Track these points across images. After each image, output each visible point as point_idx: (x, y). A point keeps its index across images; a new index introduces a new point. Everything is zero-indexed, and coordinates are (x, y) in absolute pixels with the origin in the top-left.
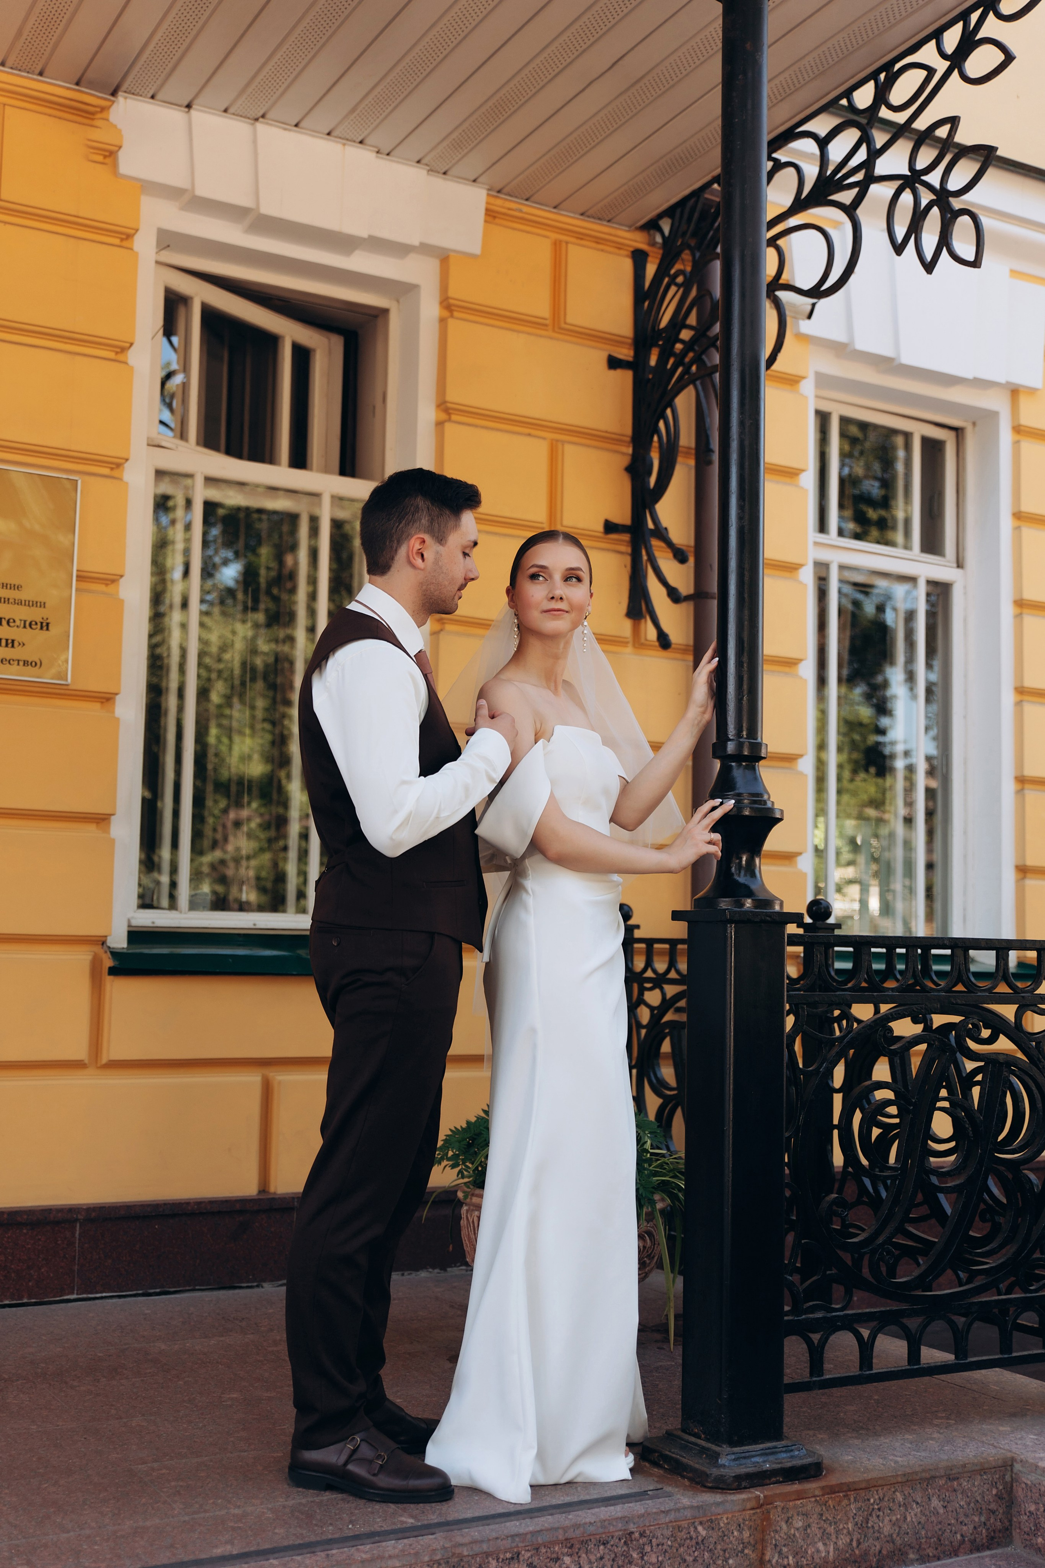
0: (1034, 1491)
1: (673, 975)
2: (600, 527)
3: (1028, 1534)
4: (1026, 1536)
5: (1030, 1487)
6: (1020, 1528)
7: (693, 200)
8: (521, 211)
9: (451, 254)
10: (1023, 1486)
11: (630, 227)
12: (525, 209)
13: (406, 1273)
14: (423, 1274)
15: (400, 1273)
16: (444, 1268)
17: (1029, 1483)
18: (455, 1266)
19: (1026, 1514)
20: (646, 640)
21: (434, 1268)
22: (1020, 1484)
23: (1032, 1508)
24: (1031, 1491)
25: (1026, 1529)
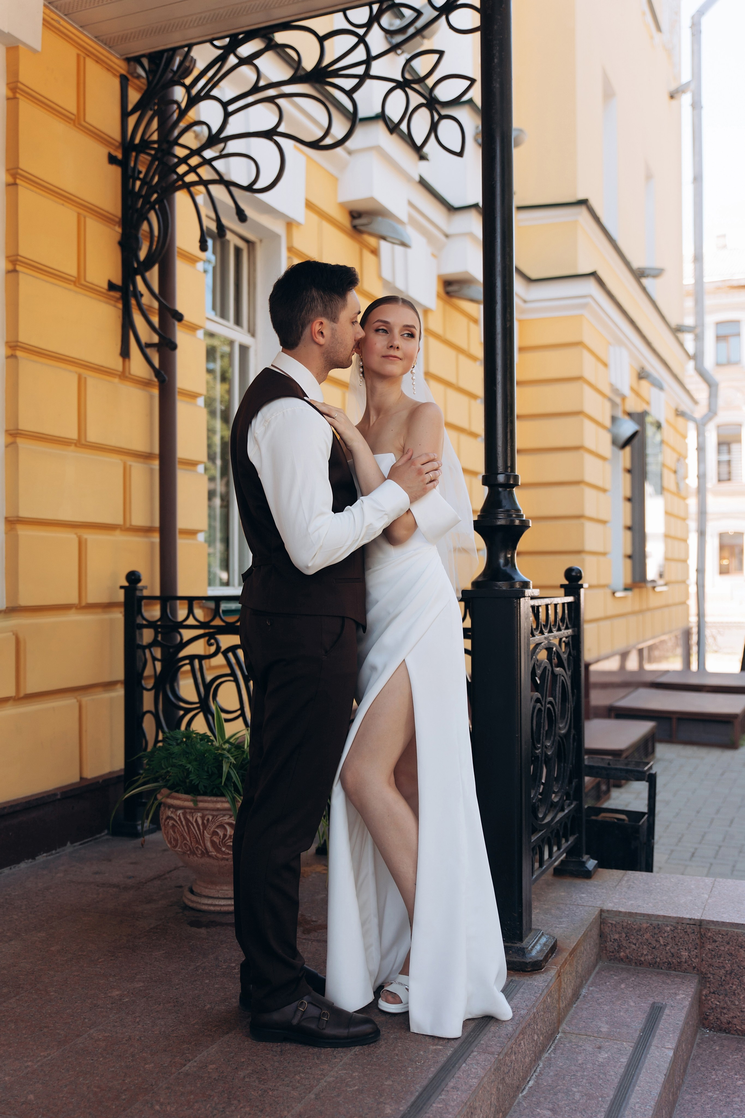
0: (618, 926)
1: (191, 621)
2: (105, 286)
3: (613, 952)
4: (611, 954)
5: (615, 925)
6: (606, 950)
7: (186, 49)
8: (59, 23)
9: (21, 46)
10: (610, 925)
11: (121, 55)
12: (62, 22)
13: (12, 867)
14: (23, 865)
15: (9, 868)
16: (34, 858)
17: (614, 922)
18: (40, 855)
19: (611, 941)
20: (130, 373)
21: (28, 859)
22: (606, 924)
23: (616, 936)
24: (615, 927)
25: (611, 950)
